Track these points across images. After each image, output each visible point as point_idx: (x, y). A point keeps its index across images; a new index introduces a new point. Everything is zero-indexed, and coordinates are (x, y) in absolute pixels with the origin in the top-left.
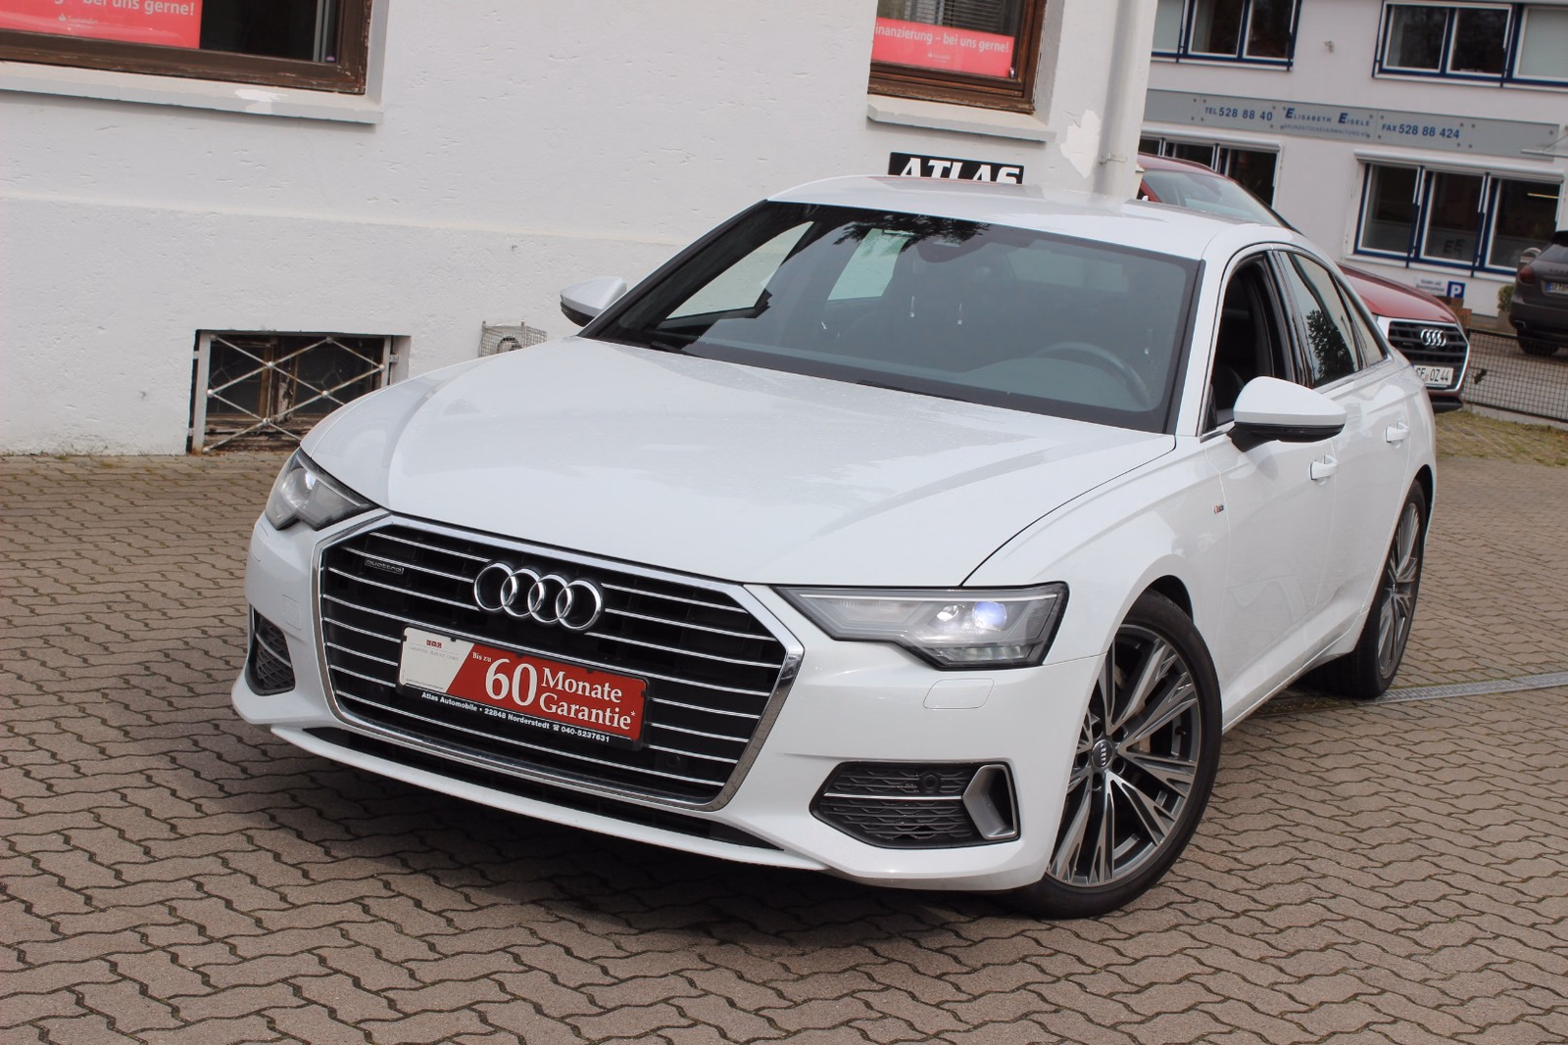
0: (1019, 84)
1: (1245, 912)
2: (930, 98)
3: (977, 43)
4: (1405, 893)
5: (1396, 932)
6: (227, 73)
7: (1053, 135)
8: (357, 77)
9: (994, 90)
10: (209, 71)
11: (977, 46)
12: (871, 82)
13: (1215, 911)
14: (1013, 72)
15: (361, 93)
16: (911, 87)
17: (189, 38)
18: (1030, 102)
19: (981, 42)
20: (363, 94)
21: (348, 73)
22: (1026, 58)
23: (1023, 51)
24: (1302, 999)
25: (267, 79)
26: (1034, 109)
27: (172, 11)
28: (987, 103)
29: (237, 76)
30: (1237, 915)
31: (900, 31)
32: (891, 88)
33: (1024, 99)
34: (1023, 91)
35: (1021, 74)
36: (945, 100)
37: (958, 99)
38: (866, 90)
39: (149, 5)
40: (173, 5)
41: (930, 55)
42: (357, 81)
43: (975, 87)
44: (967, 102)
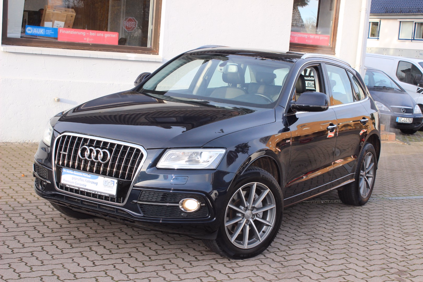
2: (307, 52)
3: (319, 37)
6: (124, 50)
9: (324, 49)
10: (119, 50)
12: (290, 48)
16: (301, 49)
18: (334, 51)
20: (158, 54)
22: (333, 41)
25: (134, 52)
26: (335, 54)
27: (111, 36)
28: (322, 53)
29: (127, 51)
31: (298, 35)
32: (296, 49)
34: (332, 49)
35: (331, 45)
36: (311, 52)
39: (106, 35)
41: (307, 41)
42: (156, 52)
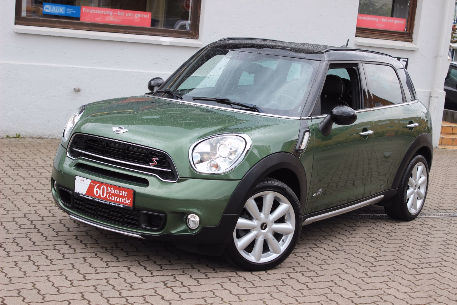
0: (407, 33)
1: (368, 262)
2: (377, 38)
3: (394, 21)
4: (426, 261)
5: (413, 269)
6: (158, 34)
7: (418, 48)
8: (196, 34)
9: (399, 35)
10: (153, 33)
11: (394, 22)
12: (356, 33)
13: (361, 260)
14: (406, 30)
15: (197, 39)
16: (370, 35)
17: (148, 25)
18: (411, 38)
19: (395, 21)
20: (198, 39)
21: (194, 33)
22: (411, 25)
23: (409, 23)
24: (366, 281)
25: (169, 35)
26: (413, 41)
27: (143, 17)
28: (396, 39)
29: (161, 35)
30: (366, 262)
31: (367, 18)
32: (364, 35)
33: (409, 38)
34: (409, 35)
35: (408, 30)
36: (382, 38)
37: (387, 38)
38: (355, 36)
39: (136, 15)
40: (143, 15)
41: (378, 25)
42: (196, 35)
43: (393, 34)
44: (390, 39)
